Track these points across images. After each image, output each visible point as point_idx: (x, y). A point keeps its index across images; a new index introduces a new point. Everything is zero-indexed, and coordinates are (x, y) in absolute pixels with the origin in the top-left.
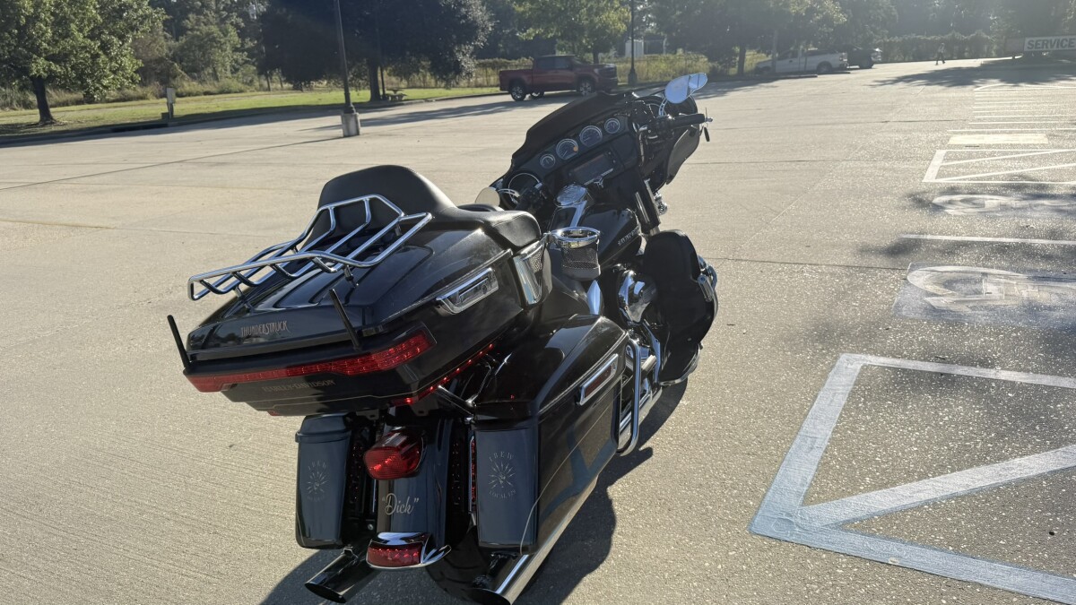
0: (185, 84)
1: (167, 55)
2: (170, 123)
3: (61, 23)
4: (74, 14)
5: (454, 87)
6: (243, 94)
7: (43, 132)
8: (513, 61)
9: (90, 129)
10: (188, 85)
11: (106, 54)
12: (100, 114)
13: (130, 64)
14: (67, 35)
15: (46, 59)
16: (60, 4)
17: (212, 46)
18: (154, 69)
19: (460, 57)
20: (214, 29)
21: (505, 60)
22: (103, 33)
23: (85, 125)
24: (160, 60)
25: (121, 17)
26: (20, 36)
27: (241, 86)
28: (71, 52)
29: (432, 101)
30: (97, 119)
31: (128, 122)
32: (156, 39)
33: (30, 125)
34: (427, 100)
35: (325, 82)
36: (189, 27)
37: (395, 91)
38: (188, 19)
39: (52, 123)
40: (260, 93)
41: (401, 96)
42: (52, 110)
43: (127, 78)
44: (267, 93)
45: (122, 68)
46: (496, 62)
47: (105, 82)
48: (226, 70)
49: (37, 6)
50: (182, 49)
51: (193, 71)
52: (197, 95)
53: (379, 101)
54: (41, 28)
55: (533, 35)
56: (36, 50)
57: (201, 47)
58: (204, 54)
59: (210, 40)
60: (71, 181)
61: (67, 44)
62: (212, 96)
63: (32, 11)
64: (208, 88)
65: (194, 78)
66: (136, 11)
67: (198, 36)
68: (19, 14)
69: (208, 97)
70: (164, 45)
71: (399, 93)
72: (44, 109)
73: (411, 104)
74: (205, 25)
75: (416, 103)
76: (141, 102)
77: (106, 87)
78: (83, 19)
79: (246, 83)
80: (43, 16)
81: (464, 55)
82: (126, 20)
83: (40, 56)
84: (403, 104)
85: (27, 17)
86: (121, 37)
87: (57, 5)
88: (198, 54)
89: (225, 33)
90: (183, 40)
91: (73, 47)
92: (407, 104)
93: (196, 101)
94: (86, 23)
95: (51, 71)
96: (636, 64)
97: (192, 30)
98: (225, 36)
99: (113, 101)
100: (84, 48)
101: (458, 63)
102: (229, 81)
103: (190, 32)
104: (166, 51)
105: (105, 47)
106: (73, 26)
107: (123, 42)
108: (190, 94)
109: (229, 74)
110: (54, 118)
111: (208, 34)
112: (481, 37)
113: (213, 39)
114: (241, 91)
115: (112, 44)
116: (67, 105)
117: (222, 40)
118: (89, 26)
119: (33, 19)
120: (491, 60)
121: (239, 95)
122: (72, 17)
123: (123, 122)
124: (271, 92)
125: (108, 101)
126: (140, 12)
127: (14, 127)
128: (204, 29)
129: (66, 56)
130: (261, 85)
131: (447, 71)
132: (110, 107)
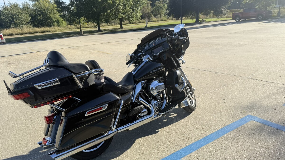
0: (153, 19)
1: (150, 12)
2: (145, 29)
3: (124, 5)
4: (127, 3)
5: (220, 18)
6: (166, 21)
7: (120, 30)
8: (242, 10)
9: (129, 30)
10: (154, 19)
11: (134, 12)
12: (132, 26)
13: (139, 14)
14: (126, 8)
15: (121, 14)
16: (125, 1)
17: (160, 9)
18: (147, 15)
19: (222, 9)
20: (161, 4)
21: (239, 10)
22: (134, 7)
23: (129, 29)
24: (148, 13)
25: (138, 3)
26: (116, 9)
27: (166, 19)
28: (126, 12)
29: (212, 22)
30: (132, 27)
31: (138, 28)
32: (148, 8)
33: (118, 29)
34: (211, 22)
35: (185, 18)
36: (156, 4)
37: (203, 19)
38: (156, 2)
39: (122, 28)
40: (170, 21)
41: (205, 20)
42: (123, 25)
43: (138, 18)
44: (172, 20)
45: (137, 16)
46: (236, 10)
47: (133, 19)
48: (163, 15)
49: (120, 2)
50: (154, 10)
51: (155, 16)
52: (155, 21)
53: (197, 22)
54: (120, 7)
55: (246, 2)
56: (119, 12)
57: (158, 9)
58: (158, 11)
59: (160, 8)
60: (115, 43)
61: (125, 10)
62: (159, 22)
63: (119, 3)
64: (158, 20)
65: (156, 17)
66: (141, 2)
67: (158, 7)
68: (116, 4)
69: (158, 22)
70: (150, 9)
71: (204, 20)
72: (121, 25)
73: (206, 23)
74: (160, 4)
75: (207, 23)
76: (143, 23)
77: (133, 20)
78: (129, 4)
79: (167, 18)
80: (121, 4)
81: (224, 9)
82: (139, 4)
83: (120, 13)
84: (203, 23)
85: (118, 5)
86: (138, 8)
87: (124, 1)
88: (157, 11)
89: (164, 5)
90: (154, 8)
91: (127, 11)
92: (205, 23)
93: (155, 23)
94: (130, 5)
95: (122, 16)
96: (281, 10)
97: (157, 5)
98: (164, 6)
99: (137, 23)
100: (129, 11)
101: (221, 11)
102: (163, 18)
103: (156, 6)
104: (150, 11)
105: (134, 11)
106: (127, 6)
107: (138, 9)
108: (154, 21)
109: (164, 16)
110: (123, 27)
111: (160, 6)
112: (229, 3)
113: (161, 7)
114: (166, 20)
115: (135, 10)
116: (128, 24)
117: (163, 7)
118: (130, 6)
119: (119, 5)
120: (234, 10)
121: (165, 21)
122: (127, 4)
123: (136, 28)
124: (173, 20)
125: (136, 23)
126: (142, 2)
127: (115, 29)
128: (159, 5)
129: (125, 13)
130: (171, 19)
131: (218, 13)
132: (136, 25)
